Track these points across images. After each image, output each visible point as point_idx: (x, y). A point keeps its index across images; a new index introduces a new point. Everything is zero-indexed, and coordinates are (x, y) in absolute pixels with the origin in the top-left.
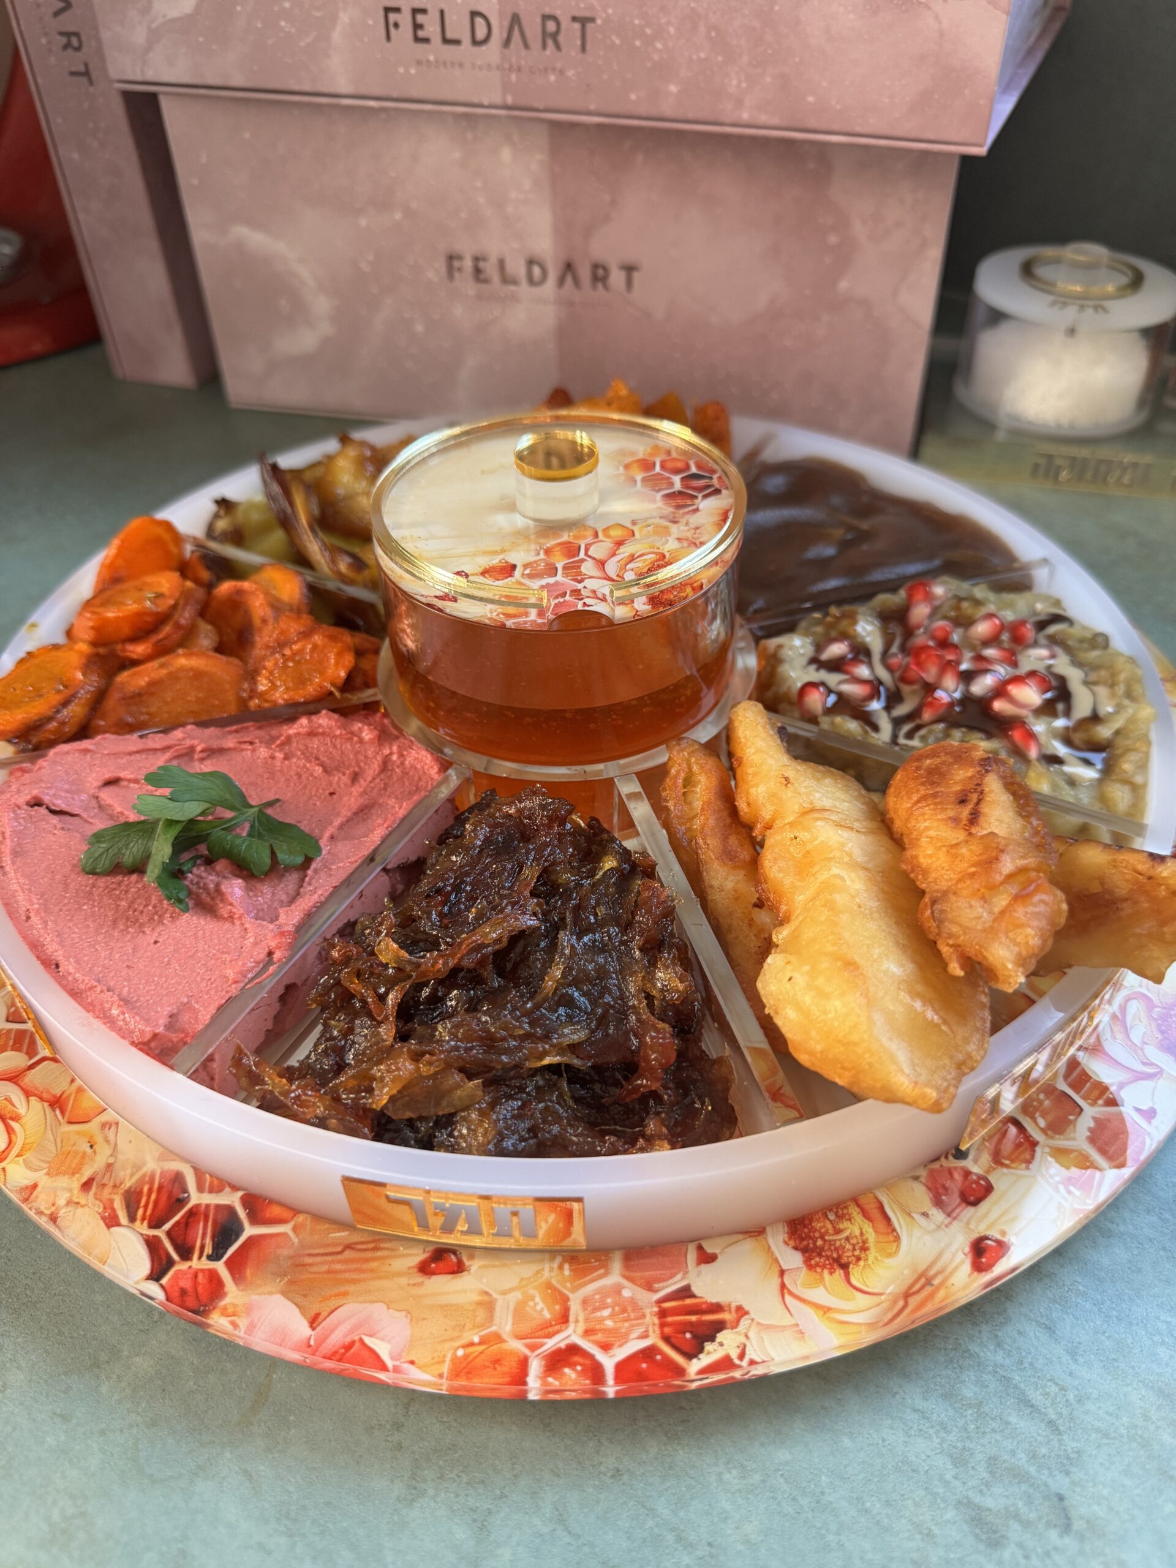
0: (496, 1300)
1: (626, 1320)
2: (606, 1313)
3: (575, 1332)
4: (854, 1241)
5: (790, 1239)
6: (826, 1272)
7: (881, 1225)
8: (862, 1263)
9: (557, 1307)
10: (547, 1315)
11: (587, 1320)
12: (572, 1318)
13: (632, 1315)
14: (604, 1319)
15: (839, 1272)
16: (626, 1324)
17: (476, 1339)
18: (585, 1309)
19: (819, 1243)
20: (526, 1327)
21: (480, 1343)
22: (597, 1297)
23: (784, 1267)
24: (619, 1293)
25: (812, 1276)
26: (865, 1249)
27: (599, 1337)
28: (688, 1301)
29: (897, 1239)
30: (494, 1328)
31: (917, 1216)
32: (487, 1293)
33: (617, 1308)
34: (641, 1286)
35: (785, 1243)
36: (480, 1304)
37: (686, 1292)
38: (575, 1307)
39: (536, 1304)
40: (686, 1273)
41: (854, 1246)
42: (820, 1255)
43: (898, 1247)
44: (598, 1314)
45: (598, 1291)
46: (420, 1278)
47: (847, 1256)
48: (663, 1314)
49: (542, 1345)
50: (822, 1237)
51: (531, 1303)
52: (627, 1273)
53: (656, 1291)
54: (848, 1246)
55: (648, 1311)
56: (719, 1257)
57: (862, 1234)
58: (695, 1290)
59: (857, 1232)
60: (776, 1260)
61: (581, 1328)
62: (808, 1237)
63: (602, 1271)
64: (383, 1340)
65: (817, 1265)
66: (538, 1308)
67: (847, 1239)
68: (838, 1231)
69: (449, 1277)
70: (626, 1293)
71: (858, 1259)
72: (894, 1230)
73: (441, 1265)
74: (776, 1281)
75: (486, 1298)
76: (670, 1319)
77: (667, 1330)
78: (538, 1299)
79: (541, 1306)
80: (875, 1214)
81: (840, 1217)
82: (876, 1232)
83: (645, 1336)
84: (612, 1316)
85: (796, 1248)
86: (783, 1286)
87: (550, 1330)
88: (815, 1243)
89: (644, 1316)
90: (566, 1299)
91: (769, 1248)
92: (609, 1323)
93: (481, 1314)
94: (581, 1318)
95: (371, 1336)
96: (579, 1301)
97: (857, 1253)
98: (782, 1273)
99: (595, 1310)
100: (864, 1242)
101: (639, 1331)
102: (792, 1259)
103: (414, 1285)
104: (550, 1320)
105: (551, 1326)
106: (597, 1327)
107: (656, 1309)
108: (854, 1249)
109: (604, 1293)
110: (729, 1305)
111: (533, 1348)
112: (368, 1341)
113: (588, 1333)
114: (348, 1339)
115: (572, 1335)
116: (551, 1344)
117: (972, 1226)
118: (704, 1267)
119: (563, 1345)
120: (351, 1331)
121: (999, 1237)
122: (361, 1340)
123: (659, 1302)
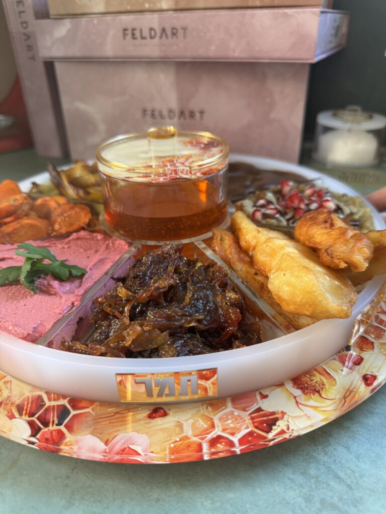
0: (183, 424)
1: (239, 423)
2: (230, 422)
3: (218, 430)
4: (319, 383)
5: (294, 385)
6: (312, 395)
7: (327, 376)
8: (324, 390)
9: (209, 423)
10: (205, 426)
11: (222, 425)
12: (216, 426)
13: (240, 421)
14: (229, 424)
15: (317, 394)
16: (239, 425)
17: (178, 439)
18: (220, 422)
19: (306, 385)
20: (197, 432)
21: (180, 441)
22: (224, 416)
23: (295, 395)
24: (233, 414)
25: (306, 397)
26: (323, 385)
27: (229, 431)
28: (261, 413)
29: (335, 380)
30: (184, 434)
31: (340, 372)
32: (179, 422)
33: (233, 419)
34: (241, 410)
35: (293, 387)
36: (176, 426)
37: (259, 410)
38: (216, 422)
39: (200, 423)
40: (258, 403)
41: (319, 384)
42: (307, 389)
43: (336, 382)
44: (226, 423)
45: (224, 414)
46: (149, 420)
47: (318, 388)
48: (252, 419)
49: (206, 437)
50: (306, 383)
51: (198, 423)
52: (234, 406)
53: (248, 411)
54: (317, 385)
55: (246, 419)
56: (269, 396)
57: (321, 380)
58: (263, 408)
59: (319, 380)
60: (291, 394)
61: (221, 428)
62: (301, 384)
63: (224, 407)
64: (138, 445)
65: (308, 393)
66: (201, 424)
67: (316, 382)
68: (312, 380)
69: (162, 418)
70: (236, 413)
71: (322, 388)
72: (332, 377)
73: (158, 414)
74: (293, 401)
75: (178, 424)
76: (256, 420)
77: (256, 424)
78: (200, 421)
79: (202, 423)
80: (324, 373)
81: (311, 376)
82: (326, 378)
83: (247, 427)
84: (232, 423)
85: (298, 388)
86: (297, 402)
87: (208, 431)
88: (304, 385)
89: (245, 421)
90: (212, 419)
91: (288, 390)
92: (232, 425)
93: (178, 430)
94: (220, 425)
95: (132, 445)
96: (217, 419)
97: (321, 386)
98: (295, 397)
99: (225, 421)
100: (323, 382)
101: (244, 426)
102: (298, 392)
103: (147, 423)
104: (208, 428)
105: (208, 430)
106: (227, 427)
107: (249, 417)
108: (320, 385)
109: (227, 415)
110: (278, 412)
111: (203, 439)
112: (132, 447)
113: (224, 430)
114: (123, 447)
115: (217, 432)
116: (209, 437)
117: (360, 371)
118: (264, 400)
119: (215, 436)
120: (123, 444)
121: (371, 374)
122: (129, 447)
123: (250, 414)
